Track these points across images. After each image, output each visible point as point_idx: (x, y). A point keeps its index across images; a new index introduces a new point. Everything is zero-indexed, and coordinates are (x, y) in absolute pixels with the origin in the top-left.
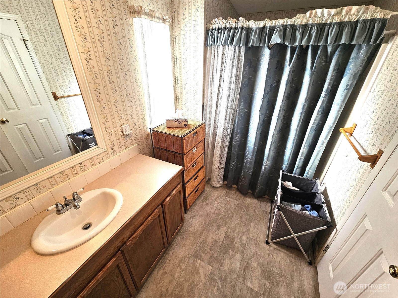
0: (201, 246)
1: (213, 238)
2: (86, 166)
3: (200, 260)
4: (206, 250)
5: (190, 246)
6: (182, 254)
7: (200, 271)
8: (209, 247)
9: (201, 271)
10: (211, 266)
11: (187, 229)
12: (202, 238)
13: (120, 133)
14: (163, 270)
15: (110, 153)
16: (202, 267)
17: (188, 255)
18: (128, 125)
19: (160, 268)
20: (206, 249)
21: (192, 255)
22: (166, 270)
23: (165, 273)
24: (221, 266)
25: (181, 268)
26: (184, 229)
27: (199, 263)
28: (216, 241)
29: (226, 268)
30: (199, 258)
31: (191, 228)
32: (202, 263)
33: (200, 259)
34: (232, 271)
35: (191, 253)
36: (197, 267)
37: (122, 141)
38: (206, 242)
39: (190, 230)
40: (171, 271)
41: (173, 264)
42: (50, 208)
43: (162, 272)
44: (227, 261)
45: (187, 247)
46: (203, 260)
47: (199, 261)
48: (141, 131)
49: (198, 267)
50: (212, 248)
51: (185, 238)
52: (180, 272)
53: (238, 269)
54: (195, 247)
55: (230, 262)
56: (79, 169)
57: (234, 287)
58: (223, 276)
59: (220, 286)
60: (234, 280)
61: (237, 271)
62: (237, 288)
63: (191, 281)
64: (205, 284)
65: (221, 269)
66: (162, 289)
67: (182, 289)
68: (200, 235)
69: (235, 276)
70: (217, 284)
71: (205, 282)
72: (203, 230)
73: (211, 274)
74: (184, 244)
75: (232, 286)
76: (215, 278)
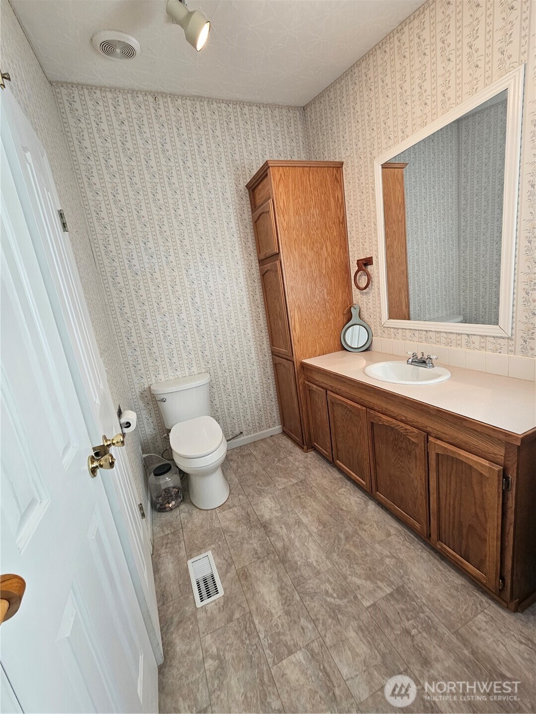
0: (421, 615)
1: (437, 660)
3: (389, 594)
4: (408, 620)
5: (428, 593)
6: (415, 570)
7: (369, 583)
8: (414, 632)
9: (369, 585)
10: (368, 607)
11: (486, 611)
12: (447, 633)
14: (395, 534)
16: (375, 590)
17: (409, 579)
19: (399, 531)
20: (410, 622)
21: (406, 586)
22: (392, 537)
23: (389, 535)
24: (360, 627)
25: (387, 556)
26: (487, 605)
27: (385, 588)
29: (351, 634)
30: (395, 595)
31: (486, 623)
32: (381, 594)
33: (391, 594)
34: (341, 642)
35: (410, 585)
36: (378, 582)
38: (429, 633)
39: (480, 617)
40: (389, 542)
41: (400, 549)
43: (393, 531)
44: (363, 649)
45: (426, 586)
46: (387, 598)
47: (388, 590)
49: (376, 583)
50: (409, 639)
52: (382, 554)
53: (337, 661)
54: (424, 601)
55: (358, 655)
56: (464, 341)
57: (314, 621)
58: (340, 616)
59: (328, 599)
60: (323, 633)
61: (334, 653)
62: (310, 626)
63: (360, 561)
64: (345, 578)
65: (354, 624)
66: (367, 526)
67: (355, 546)
68: (456, 633)
69: (327, 640)
70: (335, 595)
71: (348, 580)
72: (473, 653)
73: (355, 597)
74: (436, 584)
75: (318, 619)
76: (345, 600)
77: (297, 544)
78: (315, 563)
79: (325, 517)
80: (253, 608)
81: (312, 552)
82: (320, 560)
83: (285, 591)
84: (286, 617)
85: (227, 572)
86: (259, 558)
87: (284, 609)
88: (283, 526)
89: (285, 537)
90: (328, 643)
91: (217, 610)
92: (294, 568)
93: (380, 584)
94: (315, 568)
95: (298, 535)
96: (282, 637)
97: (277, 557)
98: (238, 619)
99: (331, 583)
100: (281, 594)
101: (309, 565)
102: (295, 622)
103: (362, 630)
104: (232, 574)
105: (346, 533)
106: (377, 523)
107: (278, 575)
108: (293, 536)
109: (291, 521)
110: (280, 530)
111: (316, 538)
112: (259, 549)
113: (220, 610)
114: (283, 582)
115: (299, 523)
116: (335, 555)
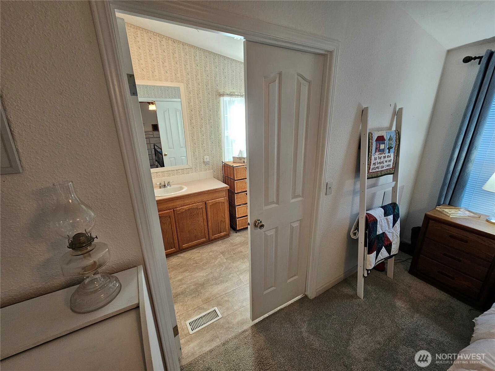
0: (230, 250)
1: (241, 250)
2: (179, 173)
4: (231, 253)
6: (215, 249)
8: (234, 252)
9: (219, 260)
10: (227, 260)
11: (229, 240)
12: (234, 247)
13: (202, 160)
15: (194, 170)
17: (218, 251)
18: (208, 156)
19: (198, 249)
22: (200, 251)
25: (209, 254)
26: (227, 239)
27: (221, 256)
28: (242, 252)
32: (223, 257)
33: (223, 255)
34: (237, 267)
35: (220, 251)
37: (203, 165)
38: (235, 250)
39: (231, 241)
40: (203, 253)
41: (206, 251)
42: (157, 184)
43: (198, 251)
45: (221, 248)
46: (224, 256)
48: (217, 163)
51: (224, 243)
52: (207, 255)
53: (242, 268)
54: (226, 249)
55: (240, 264)
56: (175, 173)
57: (230, 274)
58: (229, 267)
59: (223, 270)
60: (234, 271)
61: (240, 269)
62: (232, 275)
63: (209, 261)
64: (215, 265)
65: (231, 264)
66: (192, 257)
67: (201, 261)
68: (235, 246)
69: (236, 270)
70: (222, 268)
71: (216, 264)
72: (239, 244)
73: (223, 263)
74: (221, 246)
75: (230, 273)
76: (224, 265)
77: (195, 280)
78: (207, 274)
79: (181, 270)
80: (224, 293)
81: (201, 275)
82: (206, 272)
83: (218, 283)
84: (228, 281)
85: (204, 309)
86: (199, 295)
87: (225, 283)
88: (180, 287)
89: (188, 285)
90: (237, 270)
91: (224, 307)
92: (208, 280)
93: (219, 257)
94: (209, 273)
95: (189, 280)
96: (235, 282)
97: (200, 287)
98: (228, 298)
99: (217, 269)
100: (219, 284)
101: (207, 276)
102: (230, 279)
103: (234, 262)
104: (205, 306)
105: (194, 264)
106: (191, 254)
107: (210, 286)
108: (189, 282)
109: (178, 283)
110: (182, 288)
111: (193, 273)
112: (192, 296)
113: (223, 307)
114: (213, 284)
115: (181, 280)
116: (204, 267)
